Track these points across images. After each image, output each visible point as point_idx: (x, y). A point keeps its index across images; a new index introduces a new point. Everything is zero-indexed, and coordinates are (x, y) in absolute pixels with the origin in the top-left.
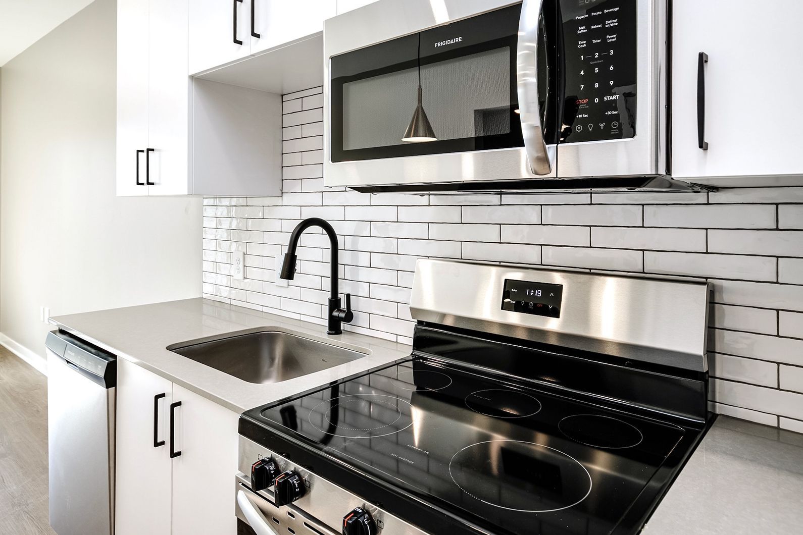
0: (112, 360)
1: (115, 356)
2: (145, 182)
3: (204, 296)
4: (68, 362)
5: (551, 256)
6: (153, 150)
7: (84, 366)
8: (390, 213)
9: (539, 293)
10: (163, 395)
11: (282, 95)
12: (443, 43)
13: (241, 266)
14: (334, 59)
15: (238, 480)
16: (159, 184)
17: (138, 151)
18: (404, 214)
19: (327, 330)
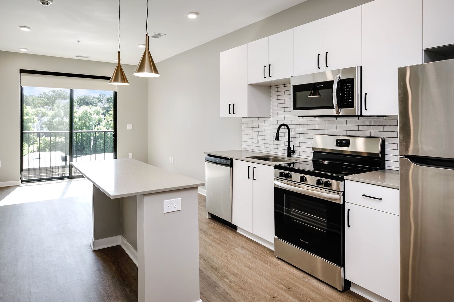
2: (232, 113)
3: (242, 149)
4: (215, 163)
5: (349, 133)
6: (235, 104)
8: (306, 122)
9: (345, 142)
10: (250, 166)
11: (271, 86)
12: (319, 86)
13: (257, 139)
14: (293, 86)
15: (274, 178)
17: (230, 104)
18: (310, 122)
19: (287, 156)
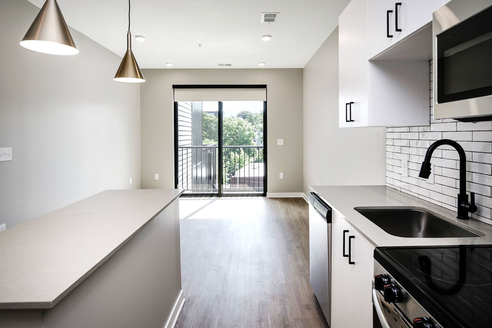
0: (330, 209)
1: (331, 208)
2: (349, 120)
3: (387, 185)
4: (315, 208)
6: (353, 103)
7: (320, 211)
10: (348, 231)
11: (430, 61)
13: (406, 169)
14: (438, 36)
16: (356, 121)
17: (346, 104)
19: (456, 215)
